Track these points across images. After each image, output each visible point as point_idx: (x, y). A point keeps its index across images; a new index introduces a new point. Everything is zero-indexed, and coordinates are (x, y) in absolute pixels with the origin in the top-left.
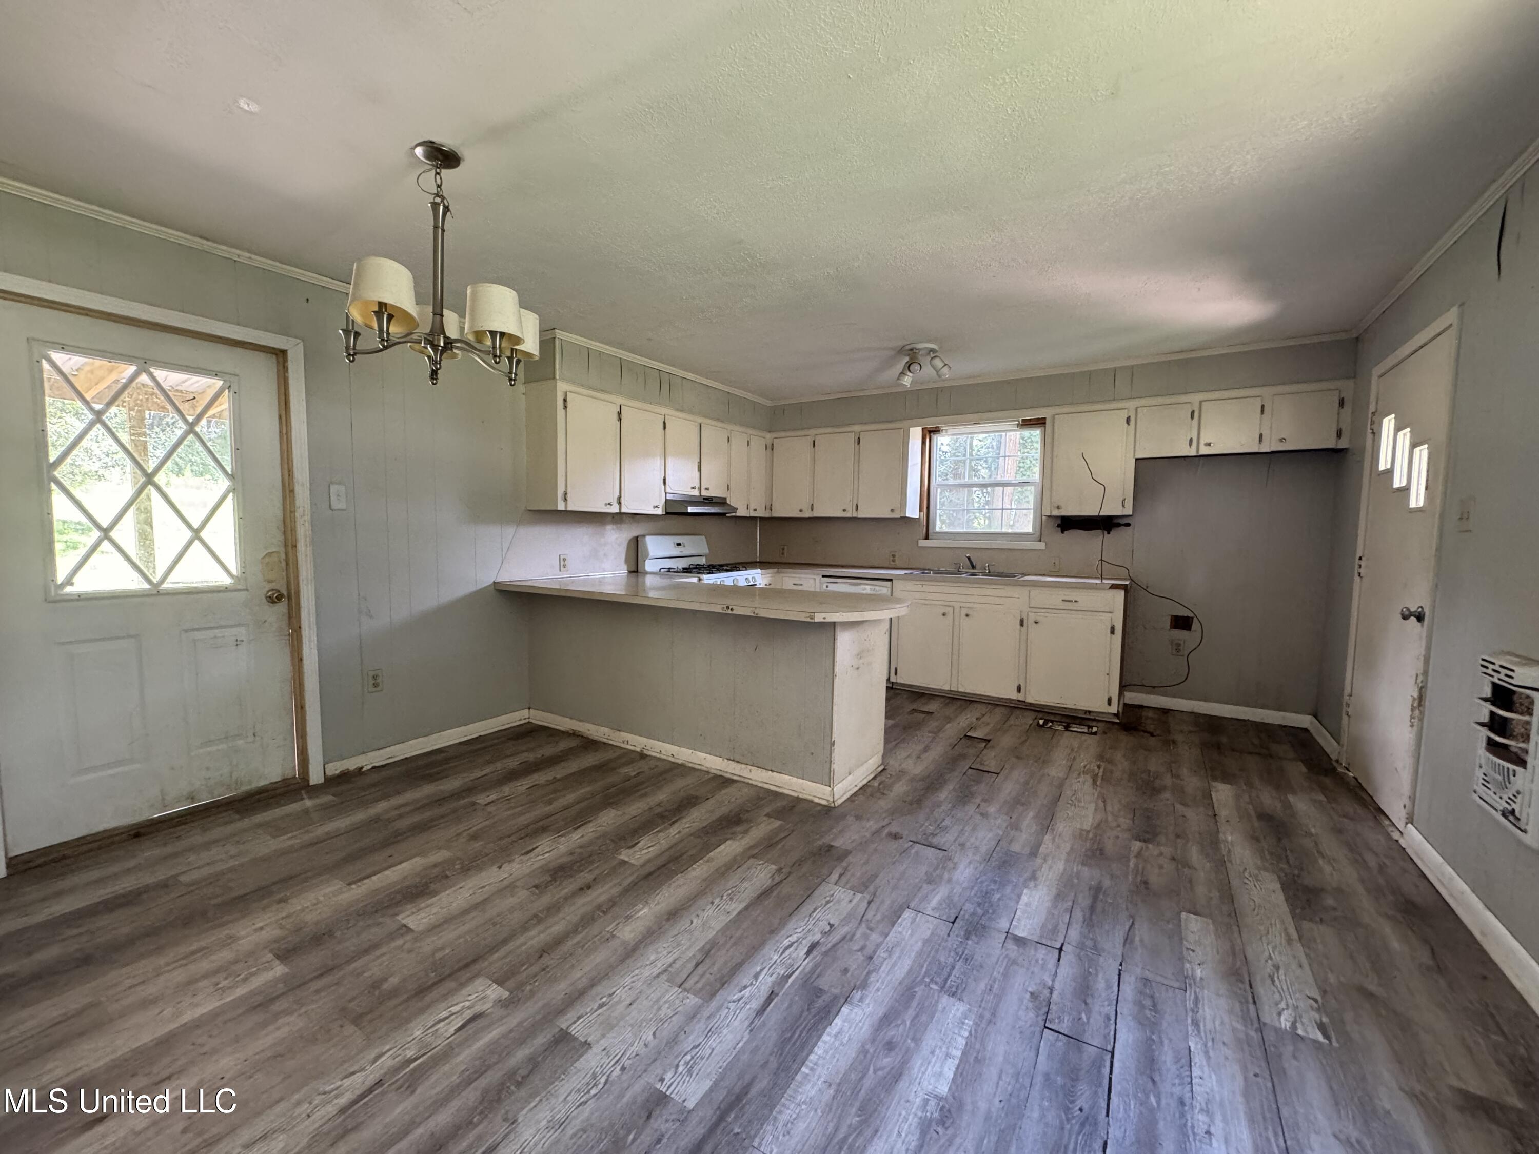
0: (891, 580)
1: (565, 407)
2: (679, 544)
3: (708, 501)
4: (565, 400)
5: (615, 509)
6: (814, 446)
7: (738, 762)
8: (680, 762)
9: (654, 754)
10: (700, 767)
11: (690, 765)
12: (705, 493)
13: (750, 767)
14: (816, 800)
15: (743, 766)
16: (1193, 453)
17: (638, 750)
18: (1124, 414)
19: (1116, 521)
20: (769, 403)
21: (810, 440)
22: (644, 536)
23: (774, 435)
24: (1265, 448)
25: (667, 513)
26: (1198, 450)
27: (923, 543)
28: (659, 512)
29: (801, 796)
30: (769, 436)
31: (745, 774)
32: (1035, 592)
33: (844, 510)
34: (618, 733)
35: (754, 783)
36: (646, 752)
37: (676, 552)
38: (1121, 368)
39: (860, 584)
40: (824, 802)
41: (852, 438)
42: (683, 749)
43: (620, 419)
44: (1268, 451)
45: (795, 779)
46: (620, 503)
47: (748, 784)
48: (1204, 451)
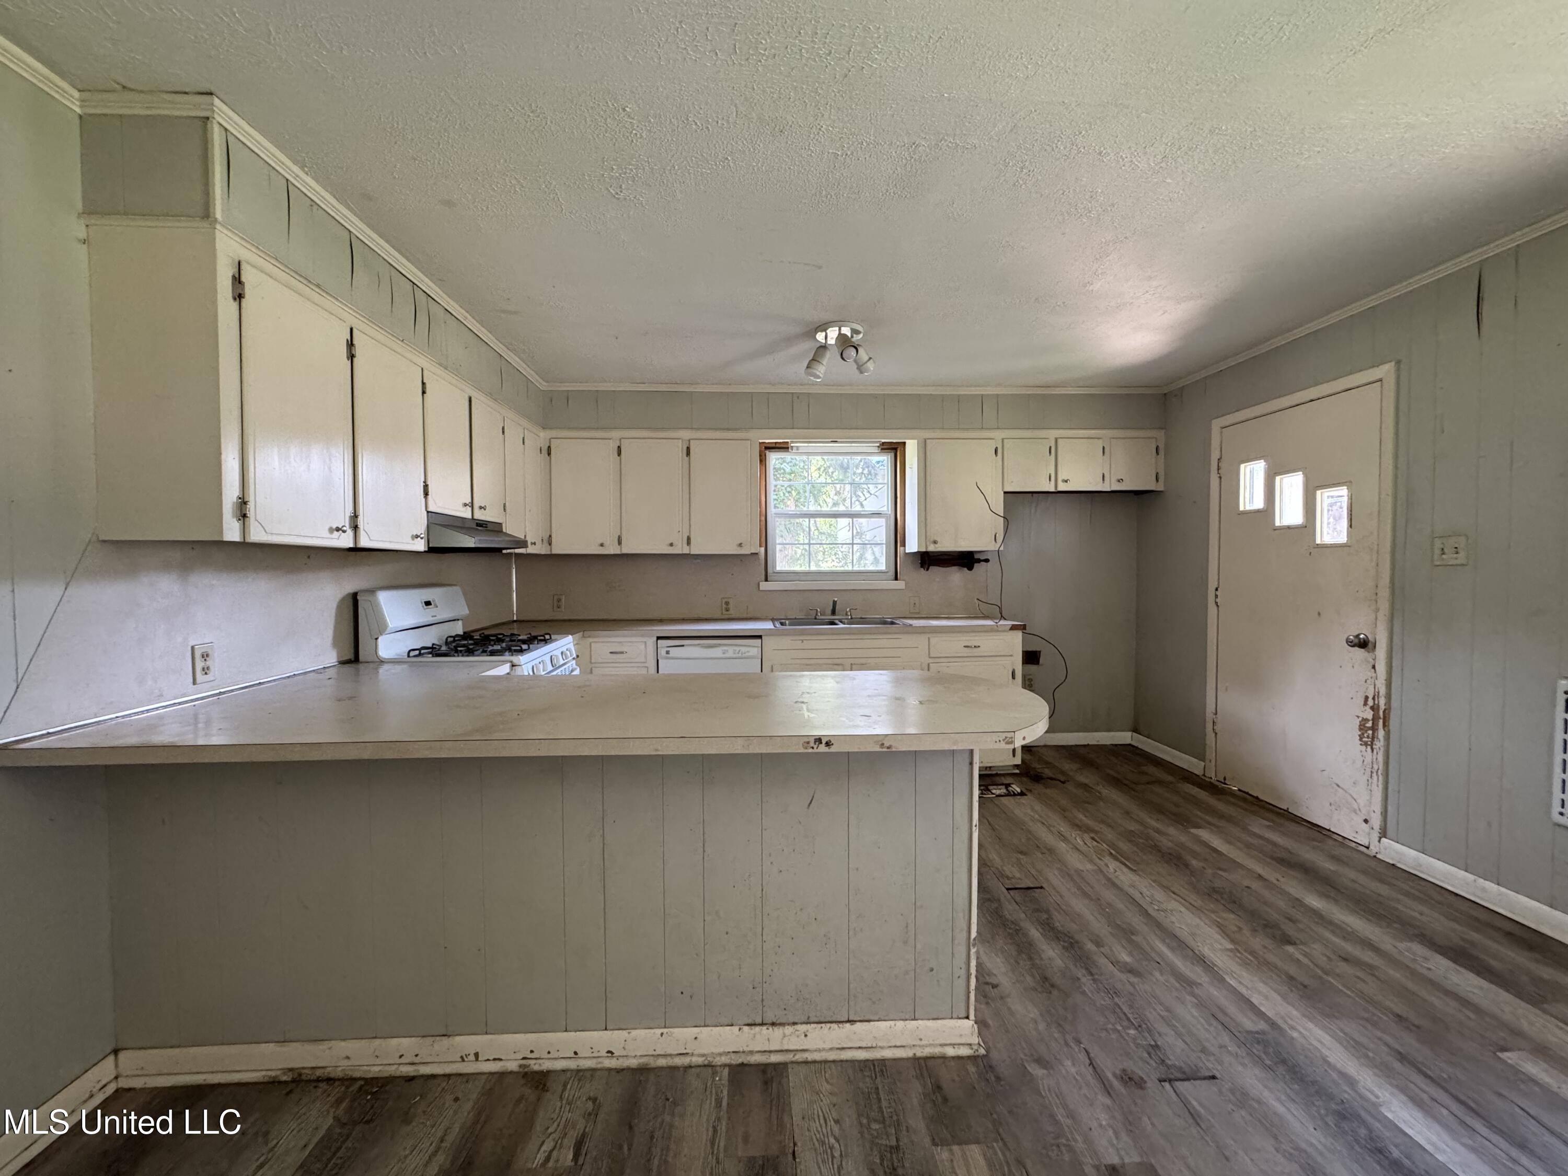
0: (760, 637)
1: (239, 297)
2: (428, 603)
3: (481, 525)
4: (237, 280)
5: (346, 541)
6: (619, 454)
7: (773, 1024)
8: (633, 1063)
9: (559, 1065)
10: (686, 1061)
11: (662, 1062)
12: (479, 515)
13: (802, 1028)
14: (951, 1052)
15: (789, 1030)
16: (1053, 490)
17: (513, 1066)
18: (992, 445)
19: (976, 556)
20: (544, 386)
21: (613, 445)
22: (372, 591)
23: (554, 433)
24: (1107, 488)
25: (431, 550)
26: (1056, 486)
27: (764, 586)
28: (420, 546)
29: (920, 1053)
30: (544, 435)
31: (794, 1043)
32: (935, 640)
33: (671, 545)
34: (445, 1041)
35: (817, 1056)
36: (535, 1066)
37: (426, 616)
38: (988, 395)
39: (720, 645)
40: (965, 1051)
41: (680, 447)
42: (635, 1033)
43: (351, 357)
44: (1109, 490)
45: (900, 1024)
46: (355, 528)
47: (806, 1062)
48: (1062, 487)
